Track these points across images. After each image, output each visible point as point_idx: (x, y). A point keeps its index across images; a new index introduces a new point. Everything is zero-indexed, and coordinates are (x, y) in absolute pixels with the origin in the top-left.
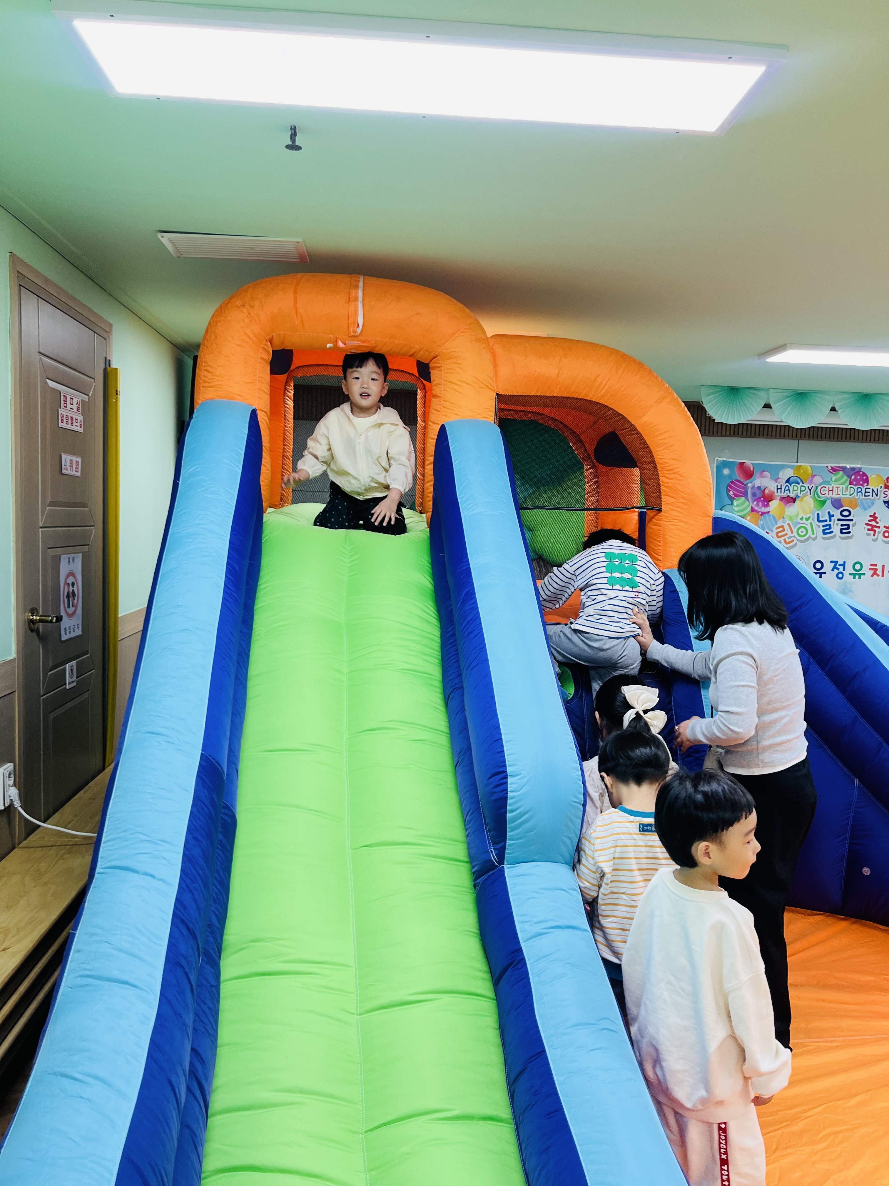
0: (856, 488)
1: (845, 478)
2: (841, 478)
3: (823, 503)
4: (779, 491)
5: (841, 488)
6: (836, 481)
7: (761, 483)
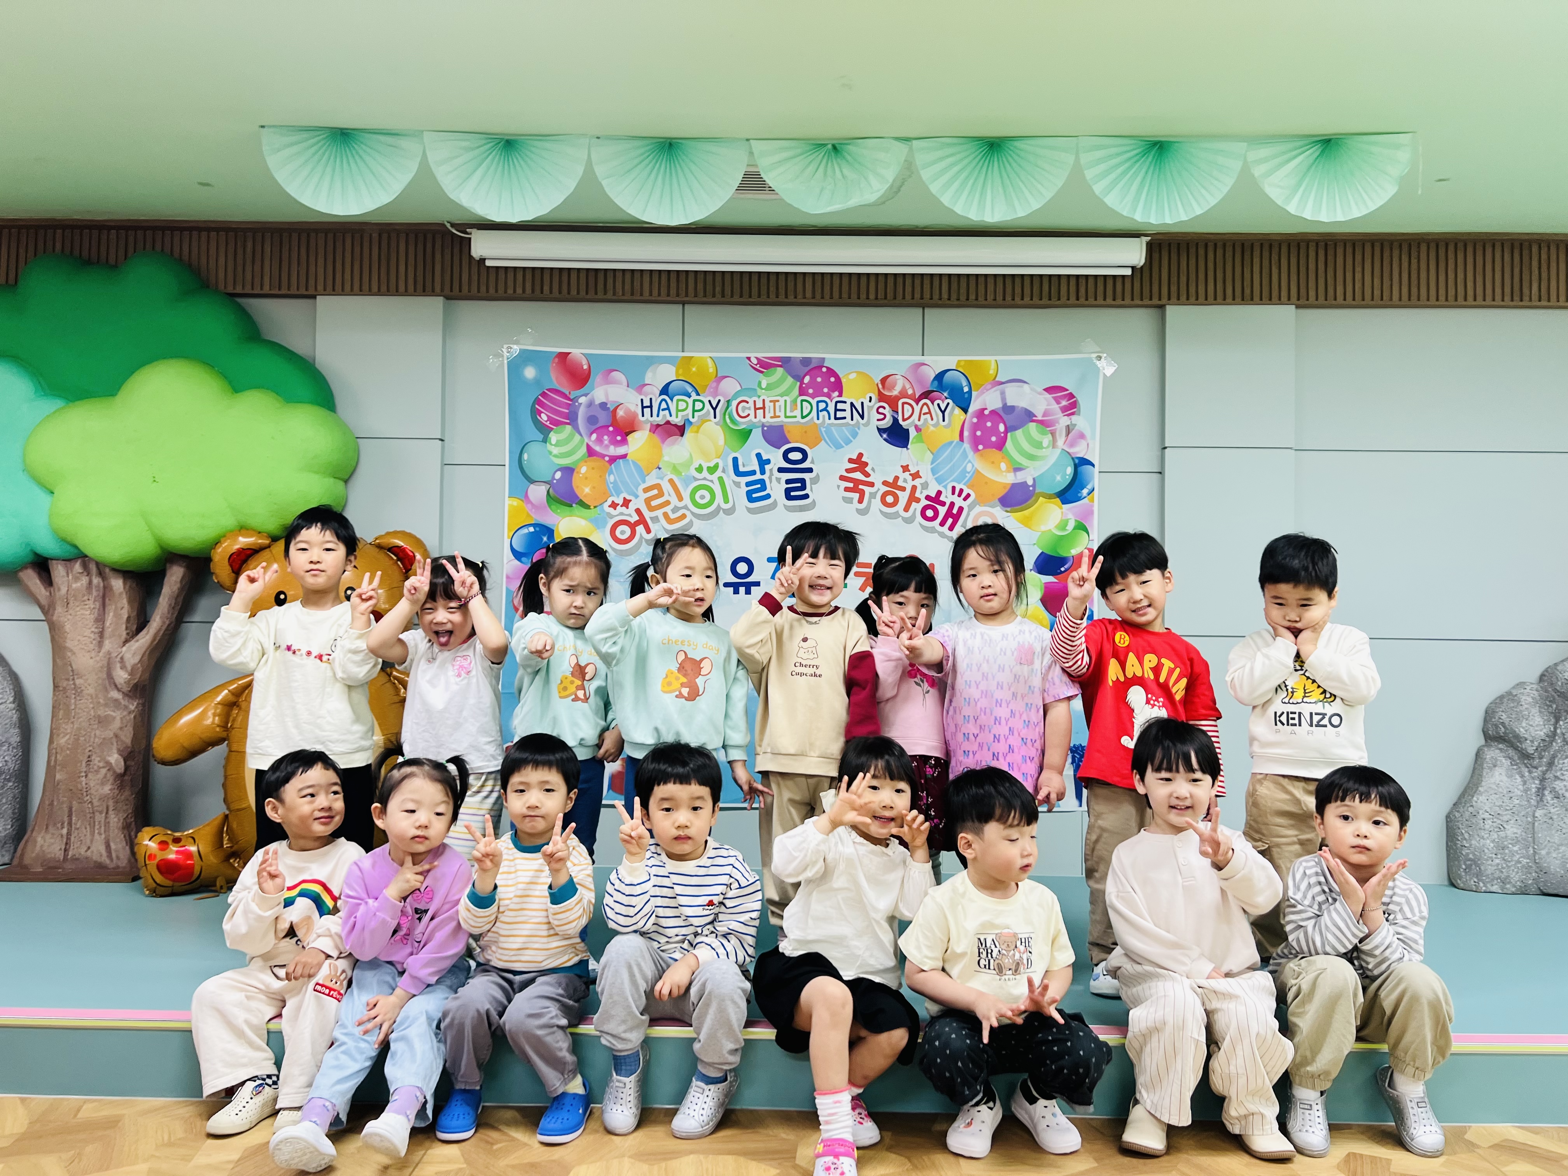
0: (814, 402)
1: (790, 380)
2: (781, 381)
3: (746, 434)
4: (647, 411)
5: (782, 403)
6: (769, 388)
7: (607, 396)
